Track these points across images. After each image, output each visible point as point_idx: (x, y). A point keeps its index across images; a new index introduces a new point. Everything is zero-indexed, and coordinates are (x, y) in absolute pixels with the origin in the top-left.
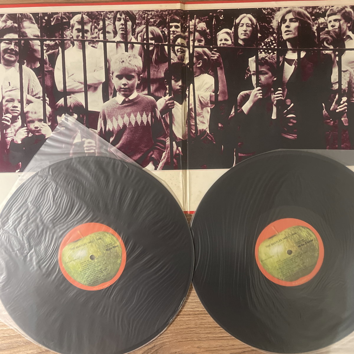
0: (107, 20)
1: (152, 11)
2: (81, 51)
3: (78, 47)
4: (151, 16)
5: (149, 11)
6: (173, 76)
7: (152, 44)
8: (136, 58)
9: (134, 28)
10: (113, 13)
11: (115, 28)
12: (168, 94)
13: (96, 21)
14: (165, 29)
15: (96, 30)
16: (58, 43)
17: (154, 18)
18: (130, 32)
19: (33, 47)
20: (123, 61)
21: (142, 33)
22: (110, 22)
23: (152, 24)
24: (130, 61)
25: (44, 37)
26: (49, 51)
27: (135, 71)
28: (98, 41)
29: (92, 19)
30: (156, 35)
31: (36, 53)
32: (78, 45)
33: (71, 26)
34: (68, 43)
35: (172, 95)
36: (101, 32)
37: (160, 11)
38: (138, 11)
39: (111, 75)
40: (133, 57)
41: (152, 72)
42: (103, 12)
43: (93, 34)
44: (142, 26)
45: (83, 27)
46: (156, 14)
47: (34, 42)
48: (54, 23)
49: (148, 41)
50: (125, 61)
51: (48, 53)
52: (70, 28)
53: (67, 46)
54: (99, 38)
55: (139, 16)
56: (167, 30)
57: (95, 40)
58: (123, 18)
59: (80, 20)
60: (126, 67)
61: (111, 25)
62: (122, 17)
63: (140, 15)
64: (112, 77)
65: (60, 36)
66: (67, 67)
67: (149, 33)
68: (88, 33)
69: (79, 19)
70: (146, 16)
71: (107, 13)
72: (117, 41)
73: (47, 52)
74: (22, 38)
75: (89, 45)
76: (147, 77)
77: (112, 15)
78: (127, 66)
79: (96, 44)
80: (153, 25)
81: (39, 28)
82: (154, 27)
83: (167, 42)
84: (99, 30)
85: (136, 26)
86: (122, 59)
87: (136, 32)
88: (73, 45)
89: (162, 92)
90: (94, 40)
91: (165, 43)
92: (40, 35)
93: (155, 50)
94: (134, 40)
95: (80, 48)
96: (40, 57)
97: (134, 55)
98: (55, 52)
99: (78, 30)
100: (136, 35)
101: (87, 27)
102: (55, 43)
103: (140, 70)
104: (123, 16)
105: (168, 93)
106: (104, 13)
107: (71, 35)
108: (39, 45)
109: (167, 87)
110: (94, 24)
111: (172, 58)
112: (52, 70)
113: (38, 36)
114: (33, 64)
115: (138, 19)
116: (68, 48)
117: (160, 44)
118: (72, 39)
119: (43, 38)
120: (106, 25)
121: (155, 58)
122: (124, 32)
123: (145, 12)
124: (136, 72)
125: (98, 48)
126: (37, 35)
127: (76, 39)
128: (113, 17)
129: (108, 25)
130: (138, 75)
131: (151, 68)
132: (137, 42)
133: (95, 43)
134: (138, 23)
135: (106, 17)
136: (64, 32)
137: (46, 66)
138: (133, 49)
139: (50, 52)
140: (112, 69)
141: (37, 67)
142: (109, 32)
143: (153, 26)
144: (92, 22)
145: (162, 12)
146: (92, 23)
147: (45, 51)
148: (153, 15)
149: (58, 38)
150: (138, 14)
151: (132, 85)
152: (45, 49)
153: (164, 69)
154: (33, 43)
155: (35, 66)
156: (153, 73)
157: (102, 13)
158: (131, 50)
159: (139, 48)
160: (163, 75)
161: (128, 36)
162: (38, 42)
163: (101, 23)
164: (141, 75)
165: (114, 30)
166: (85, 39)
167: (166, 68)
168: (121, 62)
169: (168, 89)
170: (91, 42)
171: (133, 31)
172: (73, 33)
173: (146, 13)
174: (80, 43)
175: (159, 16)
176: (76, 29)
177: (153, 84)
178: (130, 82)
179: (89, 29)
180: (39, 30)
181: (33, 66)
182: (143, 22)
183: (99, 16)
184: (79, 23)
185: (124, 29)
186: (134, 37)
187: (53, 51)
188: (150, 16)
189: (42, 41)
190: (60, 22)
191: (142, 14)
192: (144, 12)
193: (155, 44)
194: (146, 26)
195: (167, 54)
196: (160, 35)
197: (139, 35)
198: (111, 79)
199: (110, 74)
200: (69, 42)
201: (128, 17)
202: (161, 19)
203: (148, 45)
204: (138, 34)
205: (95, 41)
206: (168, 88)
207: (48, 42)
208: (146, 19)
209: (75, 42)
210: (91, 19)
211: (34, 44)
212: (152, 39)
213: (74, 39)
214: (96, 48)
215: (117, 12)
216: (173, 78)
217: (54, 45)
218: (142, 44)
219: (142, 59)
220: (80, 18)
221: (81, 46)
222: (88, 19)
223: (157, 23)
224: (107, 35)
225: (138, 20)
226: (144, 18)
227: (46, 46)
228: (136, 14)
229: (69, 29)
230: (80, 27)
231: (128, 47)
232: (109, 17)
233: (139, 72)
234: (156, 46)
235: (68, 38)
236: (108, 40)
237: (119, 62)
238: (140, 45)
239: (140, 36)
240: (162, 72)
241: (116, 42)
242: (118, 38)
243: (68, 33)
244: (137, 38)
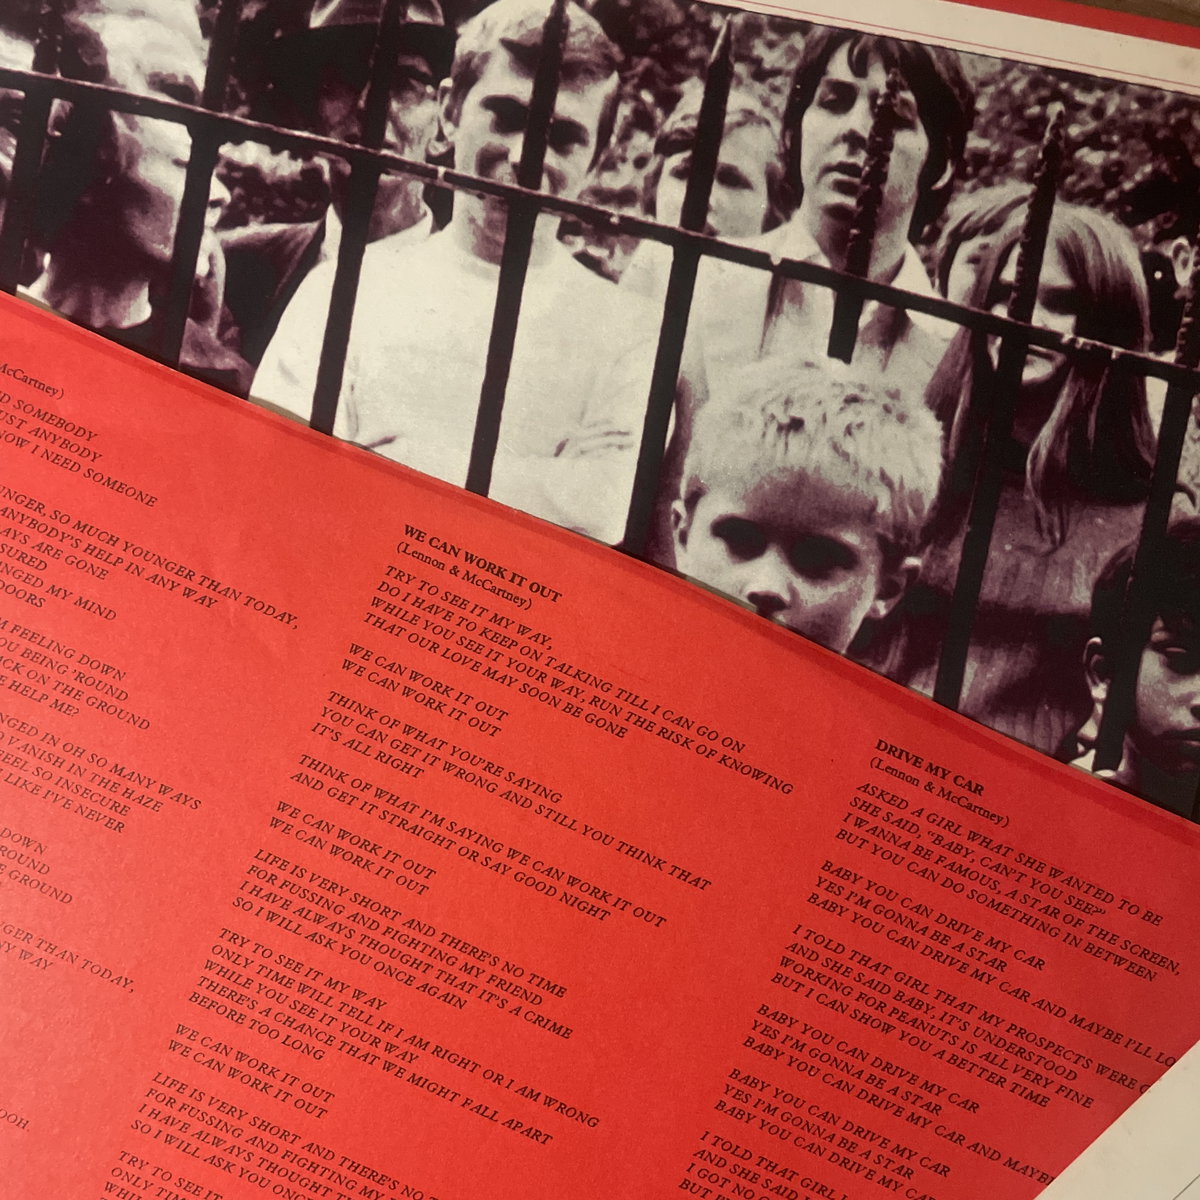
0: (740, 82)
1: (1109, 85)
2: (487, 275)
3: (472, 239)
4: (1092, 125)
5: (1086, 82)
6: (1159, 624)
7: (1050, 338)
8: (902, 418)
9: (940, 184)
10: (798, 41)
11: (791, 154)
12: (1093, 753)
13: (658, 69)
14: (1179, 249)
15: (642, 142)
16: (327, 176)
17: (1109, 147)
18: (902, 209)
19: (132, 161)
20: (796, 425)
21: (995, 240)
22: (766, 103)
23: (1083, 184)
24: (848, 431)
25: (232, 109)
26: (245, 223)
27: (867, 515)
28: (637, 231)
29: (633, 49)
30: (1104, 281)
31: (145, 212)
32: (480, 222)
33: (455, 70)
34: (407, 195)
35: (1122, 767)
36: (676, 160)
37: (1169, 99)
38: (999, 67)
39: (678, 506)
40: (876, 410)
41: (1000, 555)
42: (725, 10)
43: (610, 165)
44: (1002, 183)
45: (545, 96)
46: (1140, 117)
47: (142, 131)
48: (333, 17)
49: (1022, 310)
50: (809, 425)
51: (237, 234)
52: (447, 83)
53: (395, 212)
54: (650, 207)
55: (998, 106)
56: (1192, 258)
57: (615, 213)
58: (873, 96)
59: (537, 39)
60: (810, 471)
61: (768, 123)
62: (864, 85)
63: (1006, 98)
64: (682, 525)
65: (355, 130)
66: (356, 371)
67: (1050, 255)
68: (576, 147)
69: (532, 32)
70: (1053, 119)
71: (754, 26)
72: (785, 262)
73: (224, 224)
74: (59, 75)
75: (558, 244)
76: (953, 581)
77: (792, 51)
78: (817, 469)
79: (618, 251)
80: (1092, 197)
81: (207, 27)
82: (1098, 210)
83: (1171, 348)
84: (665, 147)
85: (960, 175)
86: (788, 402)
87: (946, 220)
88: (442, 219)
89: (1048, 724)
90: (611, 215)
91: (1151, 356)
92: (200, 84)
93: (1066, 391)
94: (914, 279)
95: (485, 249)
96: (167, 252)
97: (895, 395)
98: (287, 242)
99: (505, 113)
100: (942, 242)
101: (580, 105)
102: (303, 172)
103: (910, 512)
104: (878, 78)
105: (1089, 744)
106: (730, 25)
107: (441, 137)
108: (178, 163)
109: (1099, 692)
110: (638, 88)
111: (1183, 476)
112: (234, 371)
113: (184, 91)
114: (98, 295)
115: (989, 123)
116: (395, 230)
117: (1116, 351)
118: (442, 170)
119: (226, 115)
120: (729, 120)
121: (1051, 453)
122: (850, 202)
123: (1050, 81)
124: (880, 530)
125: (623, 279)
126: (181, 80)
127: (473, 174)
128: (793, 66)
129: (739, 124)
130: (891, 551)
131: (1000, 521)
132: (936, 295)
133: (612, 239)
134: (981, 158)
135: (741, 58)
136: (395, 105)
137: (193, 334)
138: (900, 347)
139: (255, 229)
140: (692, 464)
141: (126, 323)
142: (734, 180)
143: (1093, 205)
144: (623, 68)
145: (1184, 113)
146: (623, 81)
147: (212, 217)
148: (1112, 121)
149: (334, 141)
150: (991, 89)
151: (823, 615)
152: (217, 203)
153: (1106, 555)
154: (136, 135)
155: (114, 316)
156: (1012, 561)
157: (717, 22)
158: (878, 352)
159: (942, 348)
160: (1081, 596)
161: (881, 239)
162: (176, 138)
163: (693, 95)
164: (912, 562)
165: (779, 165)
166: (545, 190)
167: (1122, 552)
168: (773, 428)
169: (1099, 708)
170: (584, 225)
171: (930, 207)
172: (456, 124)
173: (1057, 96)
174: (497, 215)
175: (1161, 134)
176: (490, 103)
177: (994, 647)
178: (814, 596)
179: (590, 122)
180: (206, 44)
181: (97, 311)
182: (1019, 154)
183: (692, 36)
184: (524, 55)
185: (857, 180)
186: (926, 260)
187: (276, 228)
188: (1083, 123)
189: (207, 137)
190: (379, 20)
191: (1024, 93)
192: (1045, 84)
193: (1073, 341)
194: (1034, 194)
195: (1148, 444)
196: (1126, 286)
197: (967, 249)
198: (676, 534)
199: (676, 496)
200: (417, 187)
201: (909, 96)
202: (1164, 166)
203: (1022, 339)
204: (959, 236)
205: (614, 220)
206: (1105, 703)
207: (251, 153)
208: (1048, 135)
209: (462, 200)
210: (624, 50)
211: (145, 147)
212: (1057, 301)
213: (458, 170)
214: (612, 277)
215: (838, 37)
216: (1158, 636)
217: (294, 182)
218: (974, 321)
219: (946, 438)
220: (538, 24)
221: (501, 238)
222: (599, 45)
223: (1128, 186)
224: (718, 195)
225: (984, 134)
226: (1032, 130)
227: (228, 181)
228: (983, 84)
229: (436, 86)
230: (522, 89)
231: (865, 320)
232: (767, 65)
233: (900, 529)
234: (1076, 363)
235: (413, 155)
236: (720, 239)
237: (759, 422)
238: (950, 329)
239: (974, 260)
240: (1083, 569)
241: (776, 261)
242: (797, 240)
243: (420, 115)
244: (940, 271)
